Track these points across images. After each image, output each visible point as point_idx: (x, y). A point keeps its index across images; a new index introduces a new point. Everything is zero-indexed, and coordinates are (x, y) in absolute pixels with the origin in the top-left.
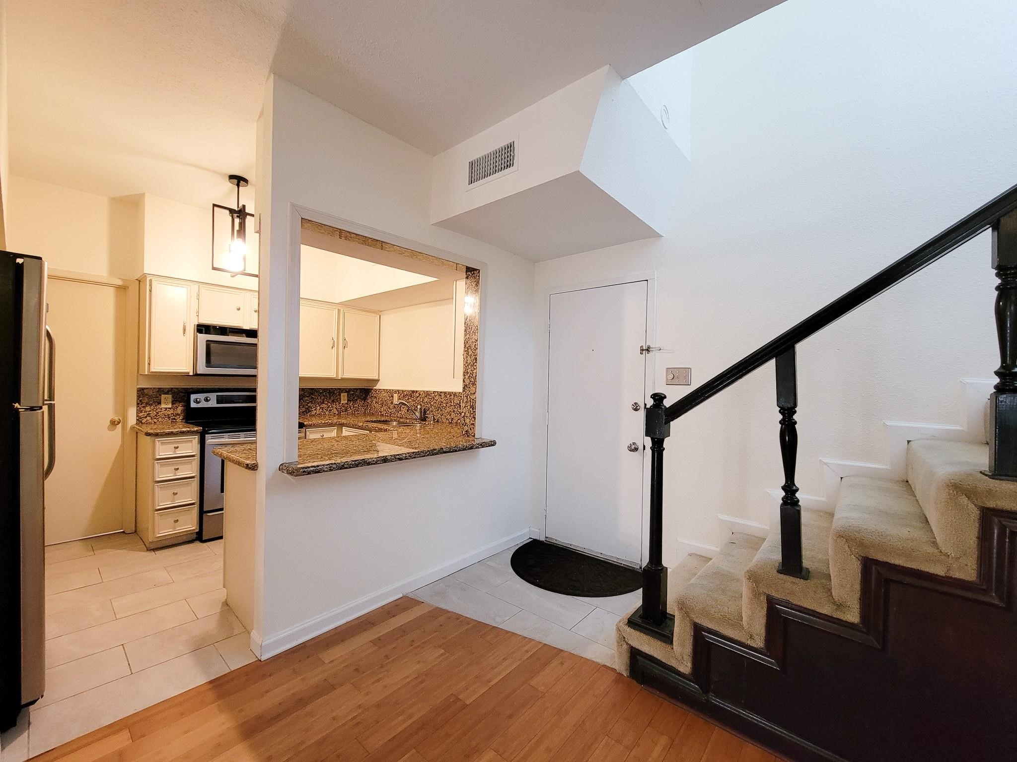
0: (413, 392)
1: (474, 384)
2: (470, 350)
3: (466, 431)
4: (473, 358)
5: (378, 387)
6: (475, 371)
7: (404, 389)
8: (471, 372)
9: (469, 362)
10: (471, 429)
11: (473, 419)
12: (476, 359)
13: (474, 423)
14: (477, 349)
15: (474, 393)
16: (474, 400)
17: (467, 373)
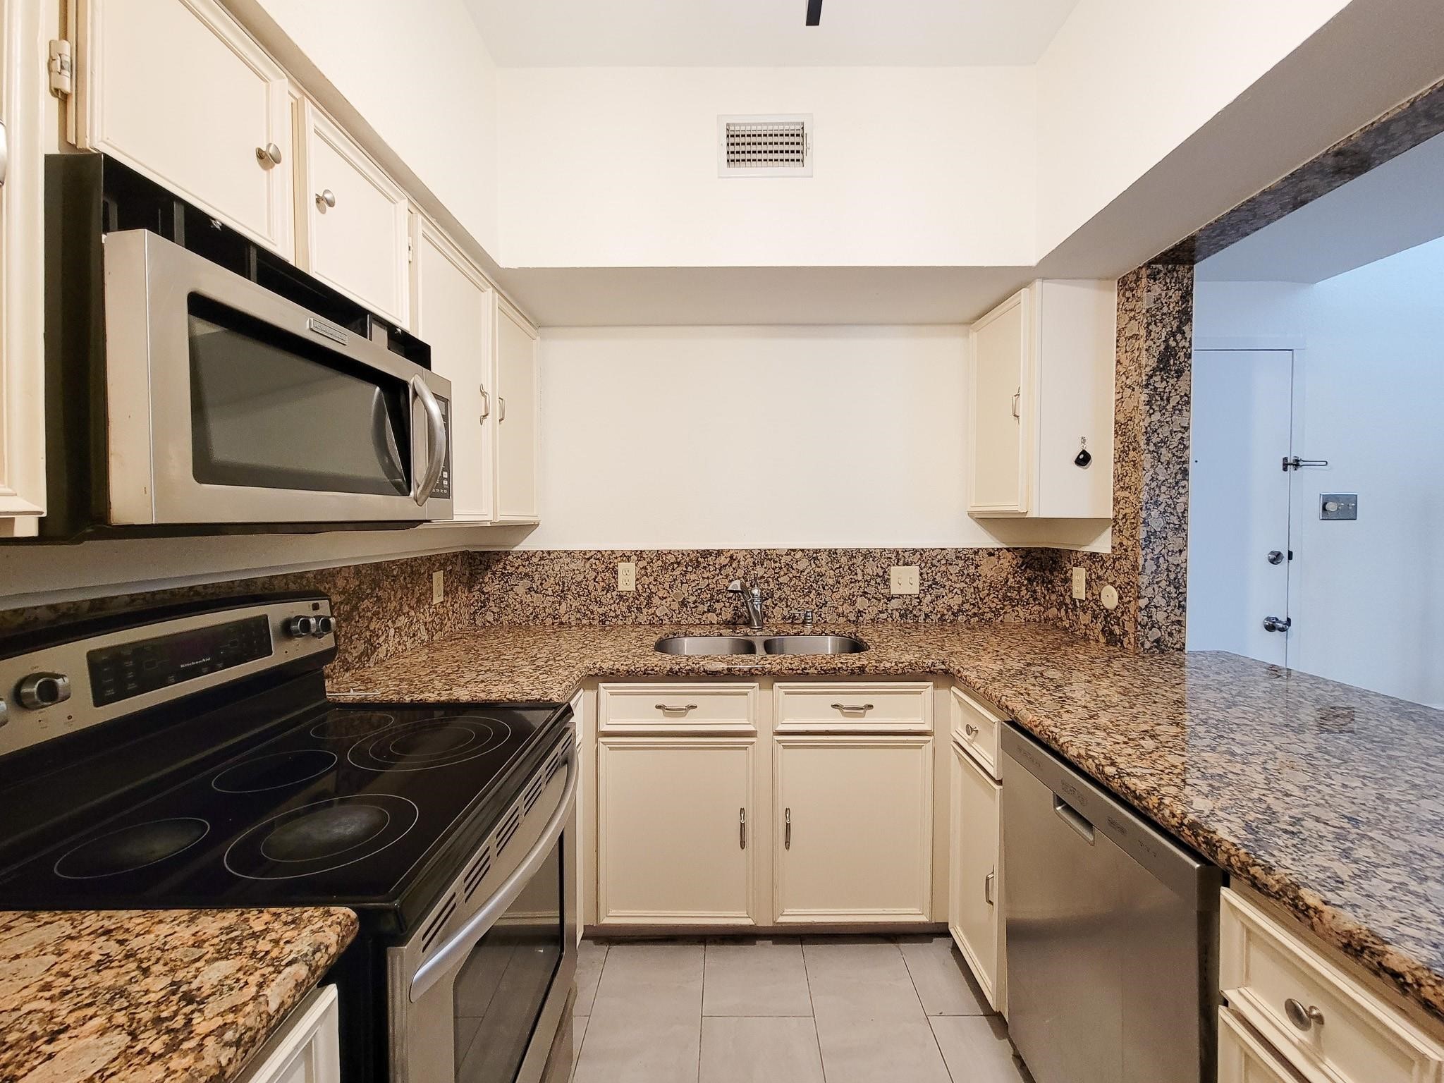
0: (706, 554)
1: (1180, 528)
2: (1164, 451)
3: (1157, 641)
4: (1174, 468)
5: (529, 544)
6: (1182, 499)
7: (664, 546)
8: (1170, 502)
9: (1161, 478)
10: (1170, 634)
11: (1178, 612)
12: (1185, 472)
13: (1180, 619)
14: (1186, 448)
15: (1181, 551)
16: (1182, 569)
17: (1157, 503)
